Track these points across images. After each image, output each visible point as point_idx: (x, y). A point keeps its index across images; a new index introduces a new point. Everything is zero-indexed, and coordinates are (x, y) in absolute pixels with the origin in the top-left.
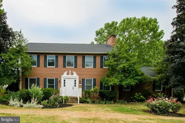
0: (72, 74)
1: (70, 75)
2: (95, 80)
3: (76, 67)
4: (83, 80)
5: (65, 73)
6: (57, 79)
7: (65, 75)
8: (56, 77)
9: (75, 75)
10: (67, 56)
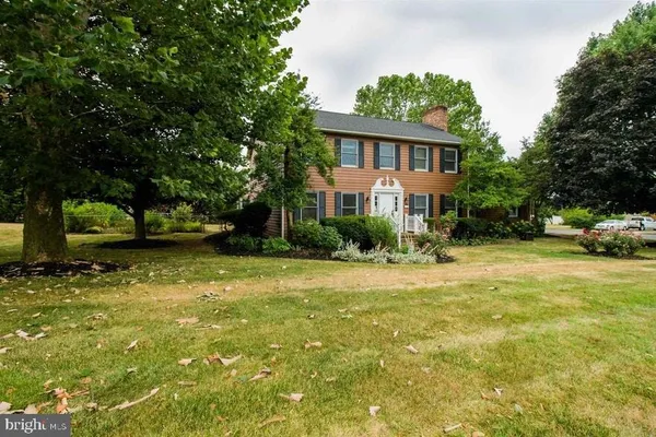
0: (392, 183)
1: (388, 187)
2: (431, 196)
3: (398, 169)
4: (412, 196)
5: (379, 182)
6: (362, 194)
7: (378, 186)
8: (361, 191)
9: (397, 186)
10: (381, 143)
